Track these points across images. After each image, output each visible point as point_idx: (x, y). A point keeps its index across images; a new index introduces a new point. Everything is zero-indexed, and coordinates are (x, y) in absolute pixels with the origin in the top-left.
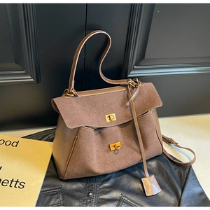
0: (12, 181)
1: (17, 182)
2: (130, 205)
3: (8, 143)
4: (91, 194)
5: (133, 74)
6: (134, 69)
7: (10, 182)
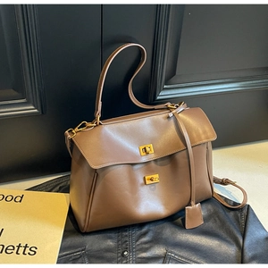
0: (19, 246)
1: (26, 247)
2: (178, 262)
3: (9, 199)
4: (126, 253)
5: (162, 95)
6: (164, 89)
7: (16, 248)
